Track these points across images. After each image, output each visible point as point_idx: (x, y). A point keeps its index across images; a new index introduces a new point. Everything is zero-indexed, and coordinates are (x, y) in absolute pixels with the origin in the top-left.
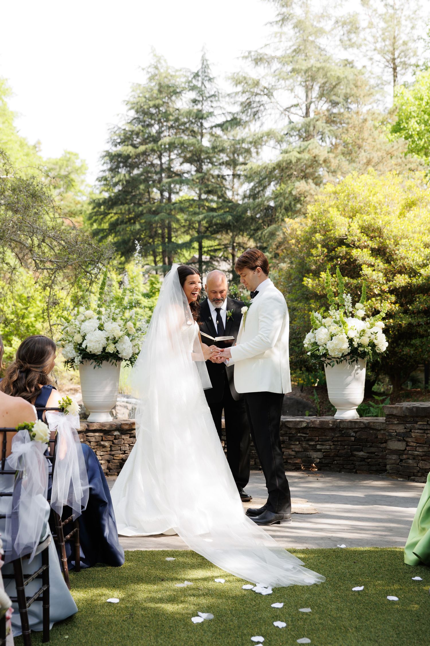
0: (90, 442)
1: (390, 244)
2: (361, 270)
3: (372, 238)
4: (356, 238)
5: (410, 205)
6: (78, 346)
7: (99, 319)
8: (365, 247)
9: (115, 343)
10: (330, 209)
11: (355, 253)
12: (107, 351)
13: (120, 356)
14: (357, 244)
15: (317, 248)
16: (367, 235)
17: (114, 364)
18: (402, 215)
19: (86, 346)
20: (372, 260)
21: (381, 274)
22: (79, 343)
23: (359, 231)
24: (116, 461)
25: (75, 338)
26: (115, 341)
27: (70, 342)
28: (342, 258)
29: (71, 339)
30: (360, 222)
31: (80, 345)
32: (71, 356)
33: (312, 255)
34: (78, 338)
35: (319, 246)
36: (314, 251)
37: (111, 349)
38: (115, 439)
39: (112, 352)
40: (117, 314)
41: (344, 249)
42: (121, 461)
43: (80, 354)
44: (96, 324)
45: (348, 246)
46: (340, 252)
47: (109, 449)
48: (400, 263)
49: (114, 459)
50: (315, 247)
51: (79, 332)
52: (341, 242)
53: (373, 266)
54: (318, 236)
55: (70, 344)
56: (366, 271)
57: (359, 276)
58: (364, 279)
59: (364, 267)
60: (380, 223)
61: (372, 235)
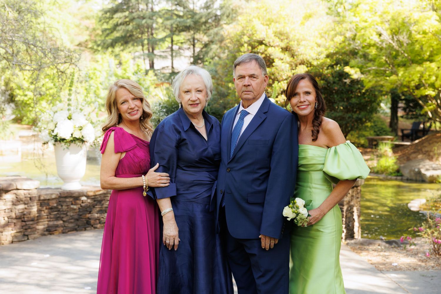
0: (62, 206)
1: (294, 44)
2: (274, 62)
3: (282, 40)
4: (271, 41)
5: (308, 17)
6: (52, 132)
7: (69, 110)
8: (278, 46)
9: (80, 130)
10: (254, 20)
11: (270, 50)
12: (74, 136)
13: (84, 139)
14: (272, 44)
15: (244, 46)
16: (279, 38)
17: (80, 147)
18: (303, 24)
19: (57, 133)
20: (282, 55)
21: (288, 65)
22: (52, 129)
23: (273, 35)
24: (84, 220)
25: (49, 125)
26: (81, 129)
27: (45, 129)
28: (262, 53)
29: (45, 126)
30: (275, 30)
31: (53, 131)
32: (46, 140)
33: (241, 51)
34: (51, 126)
35: (246, 45)
36: (242, 49)
37: (77, 135)
38: (83, 203)
39: (78, 137)
40: (83, 106)
41: (263, 47)
42: (88, 219)
43: (53, 138)
44: (66, 114)
45: (266, 45)
46: (260, 50)
47: (78, 211)
48: (301, 58)
49: (81, 218)
50: (242, 45)
51: (52, 121)
52: (261, 43)
53: (282, 59)
54: (246, 39)
55: (45, 130)
56: (277, 63)
57: (273, 66)
58: (277, 69)
59: (276, 60)
60: (287, 30)
61: (282, 38)
